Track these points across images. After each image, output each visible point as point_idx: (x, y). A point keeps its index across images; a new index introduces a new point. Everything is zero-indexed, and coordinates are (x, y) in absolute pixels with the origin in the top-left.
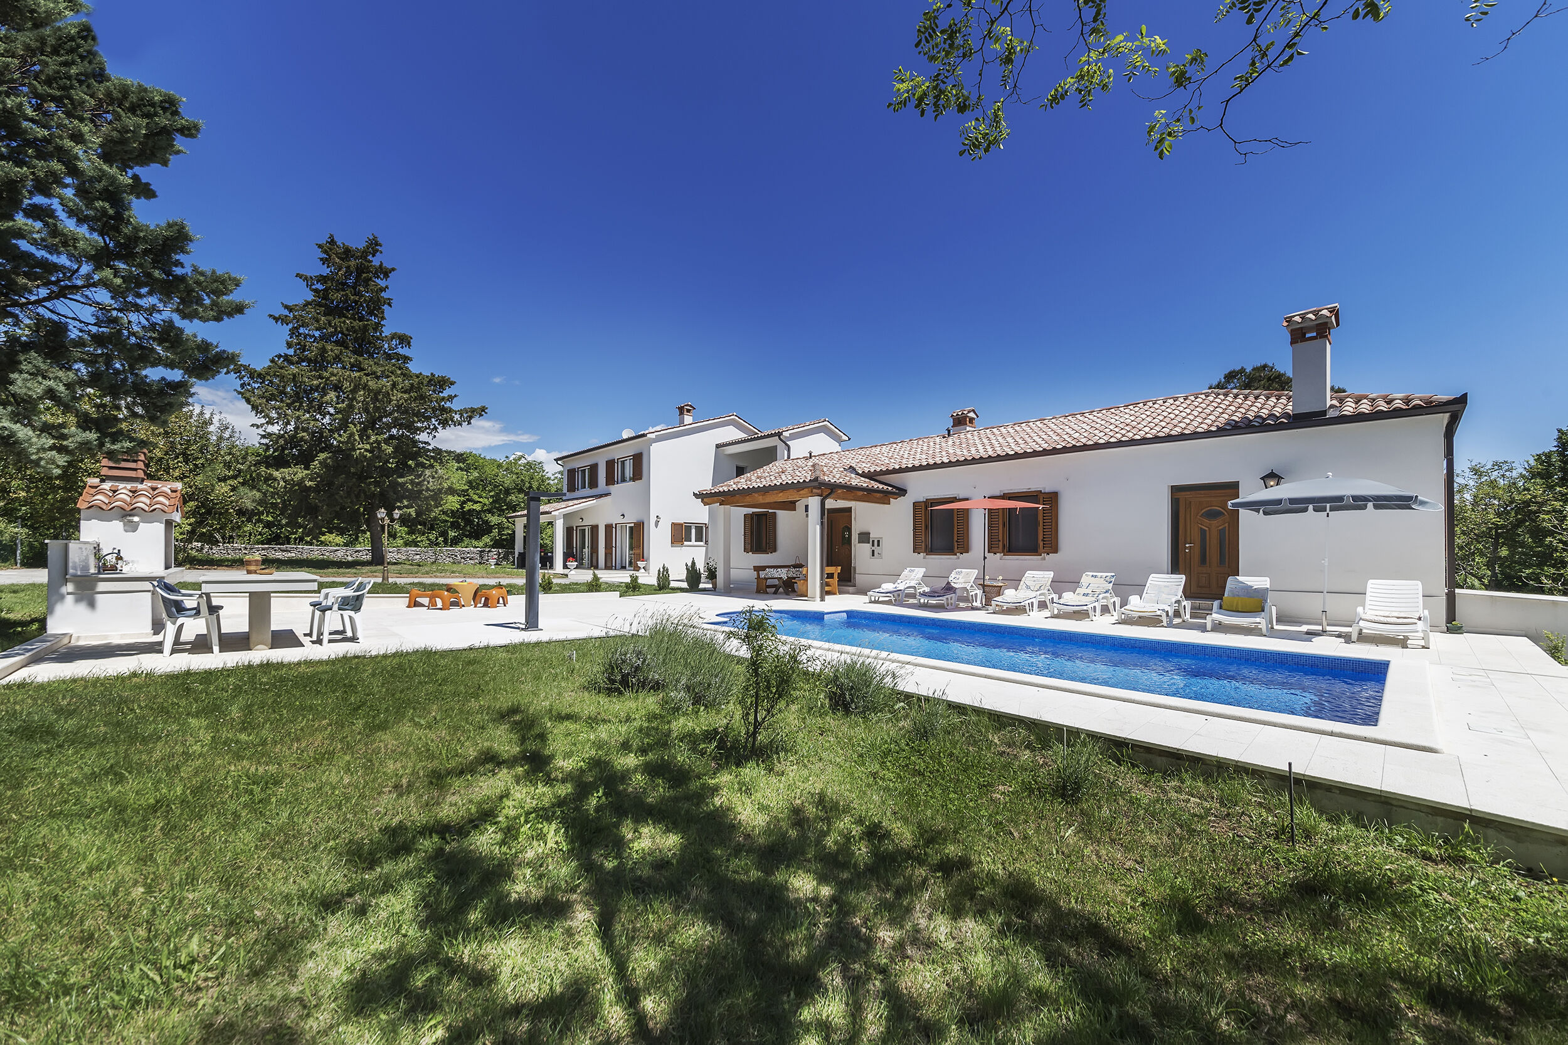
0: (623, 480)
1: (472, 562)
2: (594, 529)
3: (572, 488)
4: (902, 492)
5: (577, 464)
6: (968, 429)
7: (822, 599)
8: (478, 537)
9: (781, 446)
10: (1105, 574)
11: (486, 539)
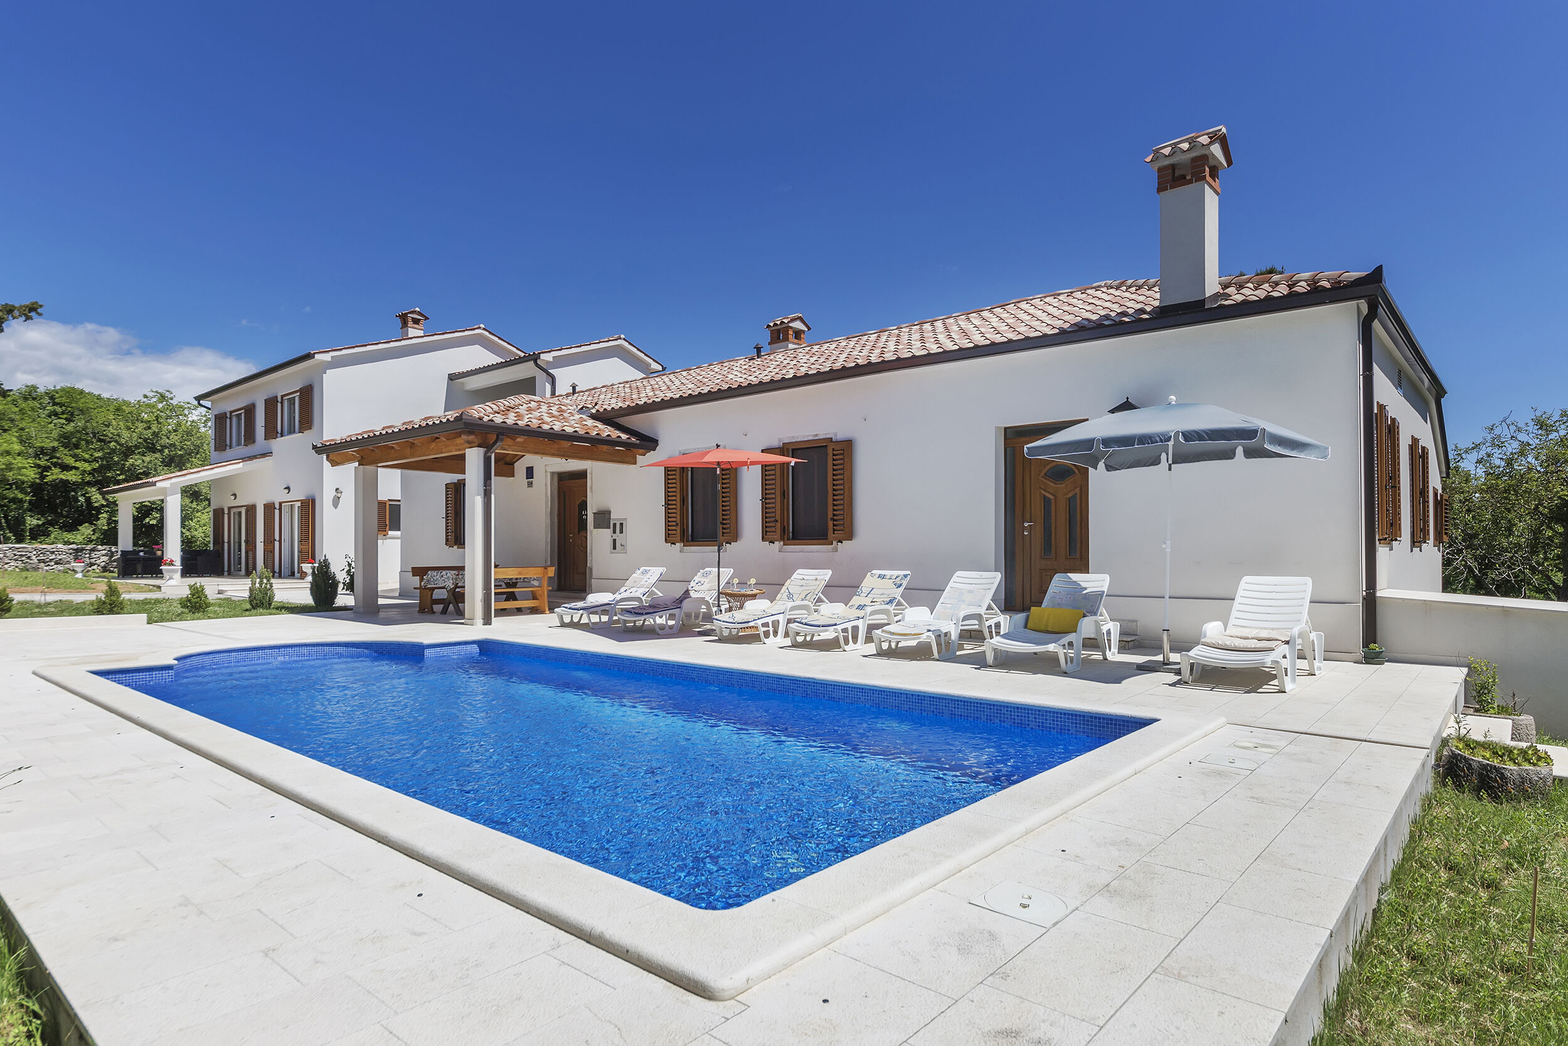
0: (291, 431)
1: (60, 567)
2: (251, 509)
3: (221, 444)
4: (649, 443)
5: (232, 403)
6: (791, 346)
7: (487, 621)
8: (72, 527)
9: (540, 376)
10: (896, 573)
11: (86, 530)
